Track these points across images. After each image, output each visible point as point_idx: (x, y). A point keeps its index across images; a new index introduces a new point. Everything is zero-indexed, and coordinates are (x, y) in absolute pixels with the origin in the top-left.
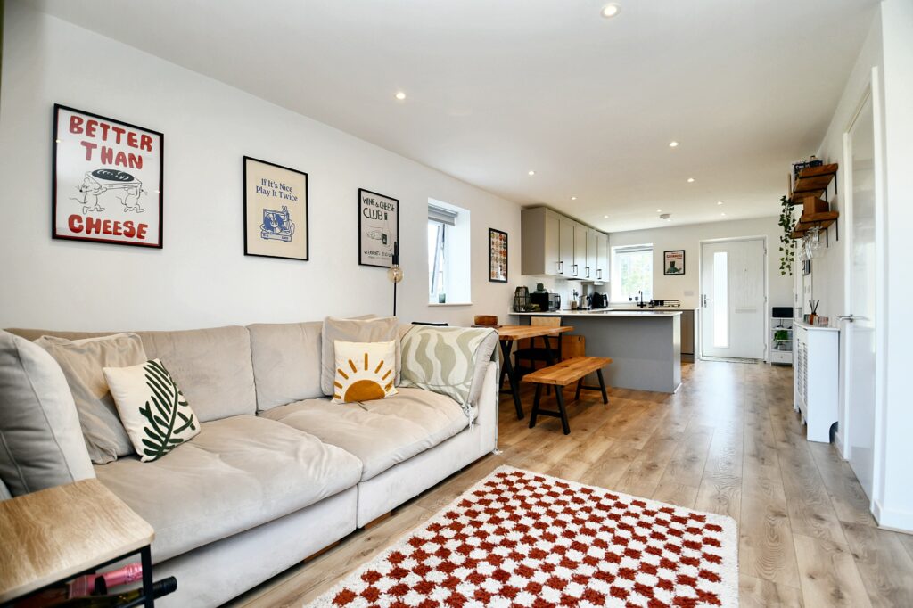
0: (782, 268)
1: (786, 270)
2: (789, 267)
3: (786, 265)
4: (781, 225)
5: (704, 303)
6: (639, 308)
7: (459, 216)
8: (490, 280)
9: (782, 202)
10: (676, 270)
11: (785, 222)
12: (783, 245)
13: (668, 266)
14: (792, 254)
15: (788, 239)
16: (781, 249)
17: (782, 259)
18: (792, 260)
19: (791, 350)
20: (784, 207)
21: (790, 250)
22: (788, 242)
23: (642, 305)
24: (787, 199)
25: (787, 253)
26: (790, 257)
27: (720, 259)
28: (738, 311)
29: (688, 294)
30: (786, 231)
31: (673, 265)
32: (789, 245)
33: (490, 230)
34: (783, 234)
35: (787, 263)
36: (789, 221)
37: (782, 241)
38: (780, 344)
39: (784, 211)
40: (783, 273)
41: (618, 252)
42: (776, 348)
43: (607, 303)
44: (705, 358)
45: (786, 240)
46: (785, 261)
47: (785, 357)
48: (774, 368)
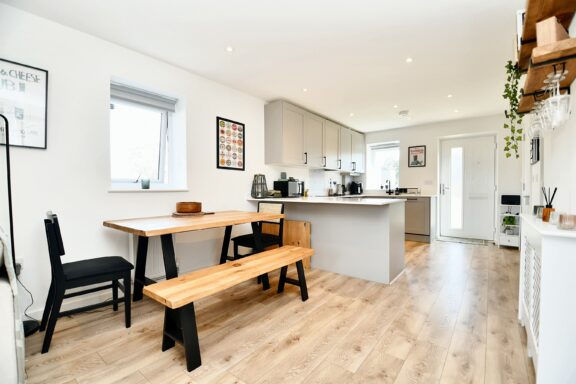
0: (507, 149)
1: (512, 151)
2: (515, 147)
3: (511, 146)
4: (505, 97)
5: (442, 191)
6: (387, 195)
7: (179, 103)
8: (218, 167)
9: (507, 69)
10: (418, 163)
11: (510, 94)
12: (508, 121)
13: (412, 159)
14: (520, 131)
15: (515, 114)
16: (506, 126)
17: (507, 139)
18: (519, 139)
19: (517, 234)
20: (509, 74)
21: (517, 128)
22: (514, 117)
23: (390, 192)
24: (513, 64)
25: (513, 131)
26: (517, 135)
27: (457, 153)
28: (471, 198)
29: (429, 183)
30: (512, 104)
31: (415, 159)
32: (515, 121)
33: (218, 118)
34: (509, 108)
35: (513, 143)
36: (515, 92)
37: (507, 117)
38: (508, 228)
39: (509, 79)
40: (508, 155)
41: (373, 148)
42: (504, 232)
43: (361, 191)
44: (441, 238)
45: (512, 115)
46: (510, 140)
47: (513, 241)
48: (502, 251)
